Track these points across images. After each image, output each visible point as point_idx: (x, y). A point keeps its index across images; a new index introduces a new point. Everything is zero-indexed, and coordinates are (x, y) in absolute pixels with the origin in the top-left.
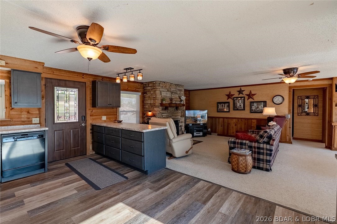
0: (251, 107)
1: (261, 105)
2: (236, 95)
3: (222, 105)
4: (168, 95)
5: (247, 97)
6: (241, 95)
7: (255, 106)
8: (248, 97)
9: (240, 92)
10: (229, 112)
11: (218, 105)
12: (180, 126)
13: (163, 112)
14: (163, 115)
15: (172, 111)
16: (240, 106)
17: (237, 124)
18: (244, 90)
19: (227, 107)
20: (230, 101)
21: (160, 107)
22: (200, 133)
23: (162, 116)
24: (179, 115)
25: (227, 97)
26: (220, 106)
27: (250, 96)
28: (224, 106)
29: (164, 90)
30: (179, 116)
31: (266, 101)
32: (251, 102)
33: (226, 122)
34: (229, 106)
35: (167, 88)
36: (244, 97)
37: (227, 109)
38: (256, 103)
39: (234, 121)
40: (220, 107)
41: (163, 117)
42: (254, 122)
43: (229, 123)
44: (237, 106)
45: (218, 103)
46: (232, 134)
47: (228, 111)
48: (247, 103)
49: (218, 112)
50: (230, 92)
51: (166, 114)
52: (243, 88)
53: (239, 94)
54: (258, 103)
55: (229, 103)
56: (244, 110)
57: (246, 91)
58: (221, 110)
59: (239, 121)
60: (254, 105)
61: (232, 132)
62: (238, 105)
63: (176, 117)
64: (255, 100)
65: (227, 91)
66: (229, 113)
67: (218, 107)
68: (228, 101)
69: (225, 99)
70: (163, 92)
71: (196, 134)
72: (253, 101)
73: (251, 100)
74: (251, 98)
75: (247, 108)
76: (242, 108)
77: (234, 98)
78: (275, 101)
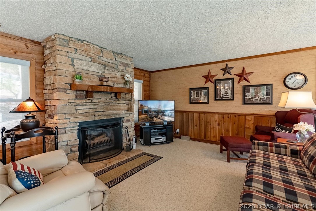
0: (244, 95)
1: (262, 91)
2: (220, 75)
3: (197, 93)
4: (93, 69)
5: (237, 79)
6: (227, 76)
7: (252, 93)
8: (239, 78)
9: (226, 70)
10: (207, 103)
11: (190, 93)
12: (124, 127)
13: (78, 101)
14: (78, 108)
15: (105, 101)
16: (226, 93)
17: (220, 122)
18: (233, 68)
19: (205, 95)
20: (210, 85)
21: (68, 92)
22: (161, 139)
23: (77, 110)
24: (122, 108)
25: (205, 80)
26: (194, 94)
27: (242, 76)
28: (200, 94)
29: (80, 57)
30: (122, 110)
31: (272, 84)
32: (245, 87)
33: (204, 119)
34: (207, 94)
35: (90, 55)
36: (232, 79)
37: (205, 98)
38: (254, 88)
39: (216, 118)
40: (194, 95)
41: (80, 111)
42: (250, 120)
43: (208, 121)
44: (220, 93)
45: (191, 89)
46: (212, 139)
47: (206, 101)
48: (238, 88)
49: (191, 103)
50: (209, 71)
51: (88, 107)
52: (230, 64)
53: (224, 75)
54: (256, 88)
55: (207, 88)
56: (232, 99)
57: (236, 68)
58: (195, 100)
59: (223, 117)
60: (249, 91)
61: (212, 135)
62: (223, 92)
63: (115, 112)
64: (252, 84)
65: (205, 71)
66: (207, 105)
67: (190, 96)
68: (206, 86)
69: (201, 83)
70: (79, 62)
71: (155, 139)
72: (247, 84)
73: (244, 83)
74: (245, 79)
75: (238, 96)
76: (230, 97)
77: (216, 80)
78: (288, 83)
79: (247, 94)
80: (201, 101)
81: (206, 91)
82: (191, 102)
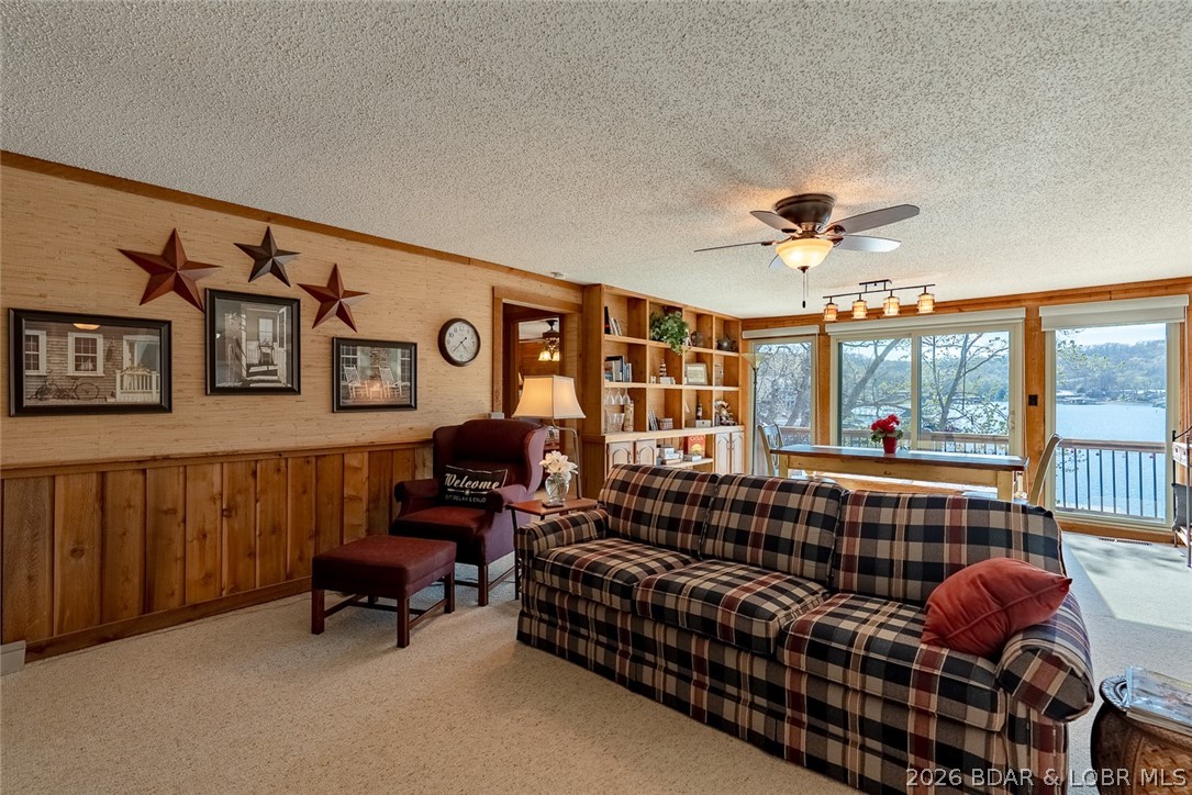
0: (336, 376)
1: (392, 364)
2: (232, 273)
3: (85, 349)
5: (310, 305)
6: (267, 284)
7: (364, 369)
8: (317, 304)
9: (262, 256)
10: (164, 407)
11: (21, 344)
16: (266, 360)
17: (239, 498)
18: (293, 254)
19: (146, 362)
20: (168, 306)
25: (142, 277)
26: (59, 352)
27: (330, 296)
28: (109, 355)
31: (415, 345)
32: (337, 344)
33: (137, 500)
36: (293, 303)
37: (145, 383)
38: (368, 349)
39: (217, 479)
40: (55, 358)
42: (356, 470)
43: (169, 505)
44: (238, 358)
46: (196, 595)
47: (154, 397)
48: (314, 342)
49: (23, 411)
50: (173, 237)
52: (283, 237)
53: (253, 276)
54: (376, 350)
55: (162, 327)
56: (293, 390)
57: (307, 262)
58: (60, 394)
59: (254, 474)
60: (355, 362)
61: (194, 573)
62: (251, 353)
64: (363, 332)
66: (160, 418)
67: (21, 360)
68: (154, 309)
69: (122, 292)
72: (346, 332)
73: (334, 327)
74: (343, 315)
75: (315, 378)
76: (282, 379)
77: (215, 294)
78: (449, 347)
79: (348, 370)
80: (121, 398)
82: (28, 402)
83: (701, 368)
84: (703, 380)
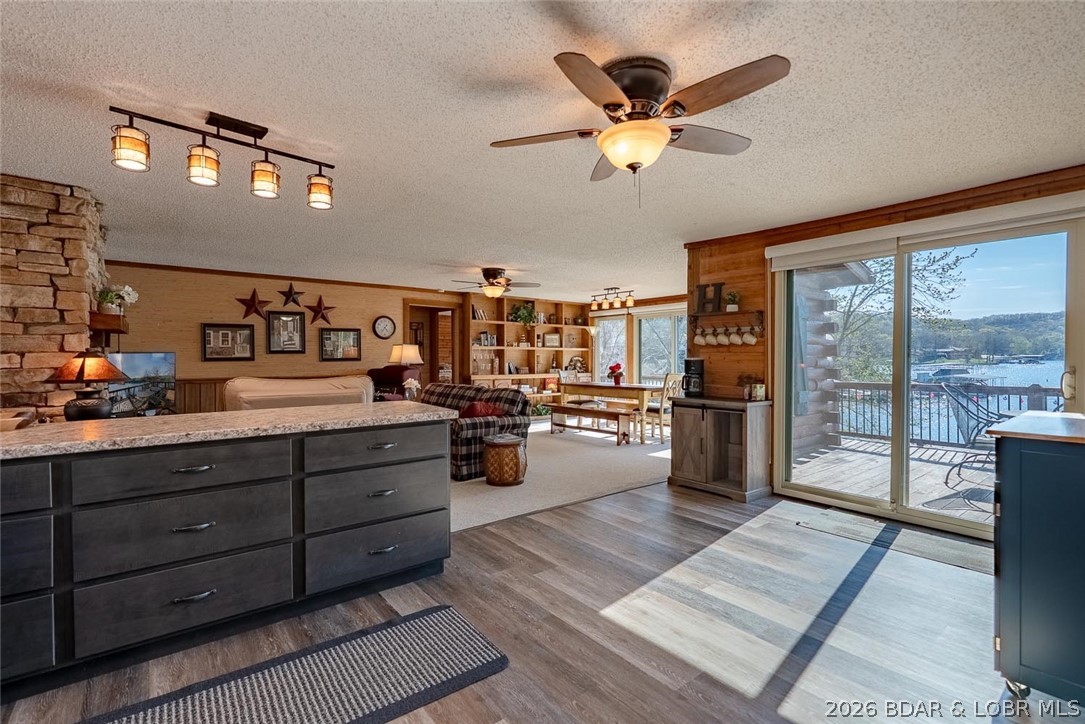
0: (322, 345)
1: (348, 340)
2: (277, 304)
3: (225, 336)
5: (309, 315)
6: (291, 307)
7: (334, 342)
8: (312, 314)
9: (289, 295)
10: (252, 359)
11: (205, 336)
16: (291, 339)
18: (302, 293)
19: (245, 341)
20: (254, 319)
25: (243, 308)
26: (217, 338)
27: (319, 310)
28: (233, 339)
31: (359, 330)
32: (322, 331)
34: (251, 340)
36: (302, 314)
37: (244, 348)
38: (336, 332)
40: (215, 340)
44: (279, 338)
45: (205, 326)
47: (247, 354)
48: (311, 330)
49: (206, 360)
50: (254, 292)
52: (297, 287)
53: (285, 304)
54: (340, 333)
55: (251, 327)
56: (303, 352)
57: (308, 296)
58: (218, 353)
60: (330, 338)
62: (284, 335)
64: (334, 326)
65: (245, 288)
66: (250, 363)
67: (204, 341)
68: (247, 321)
69: (236, 315)
72: (327, 326)
73: (321, 323)
74: (324, 318)
75: (312, 346)
76: (298, 347)
77: (270, 313)
78: (377, 330)
79: (327, 342)
80: (237, 355)
81: (247, 332)
82: (207, 356)
83: (557, 337)
84: (557, 344)
